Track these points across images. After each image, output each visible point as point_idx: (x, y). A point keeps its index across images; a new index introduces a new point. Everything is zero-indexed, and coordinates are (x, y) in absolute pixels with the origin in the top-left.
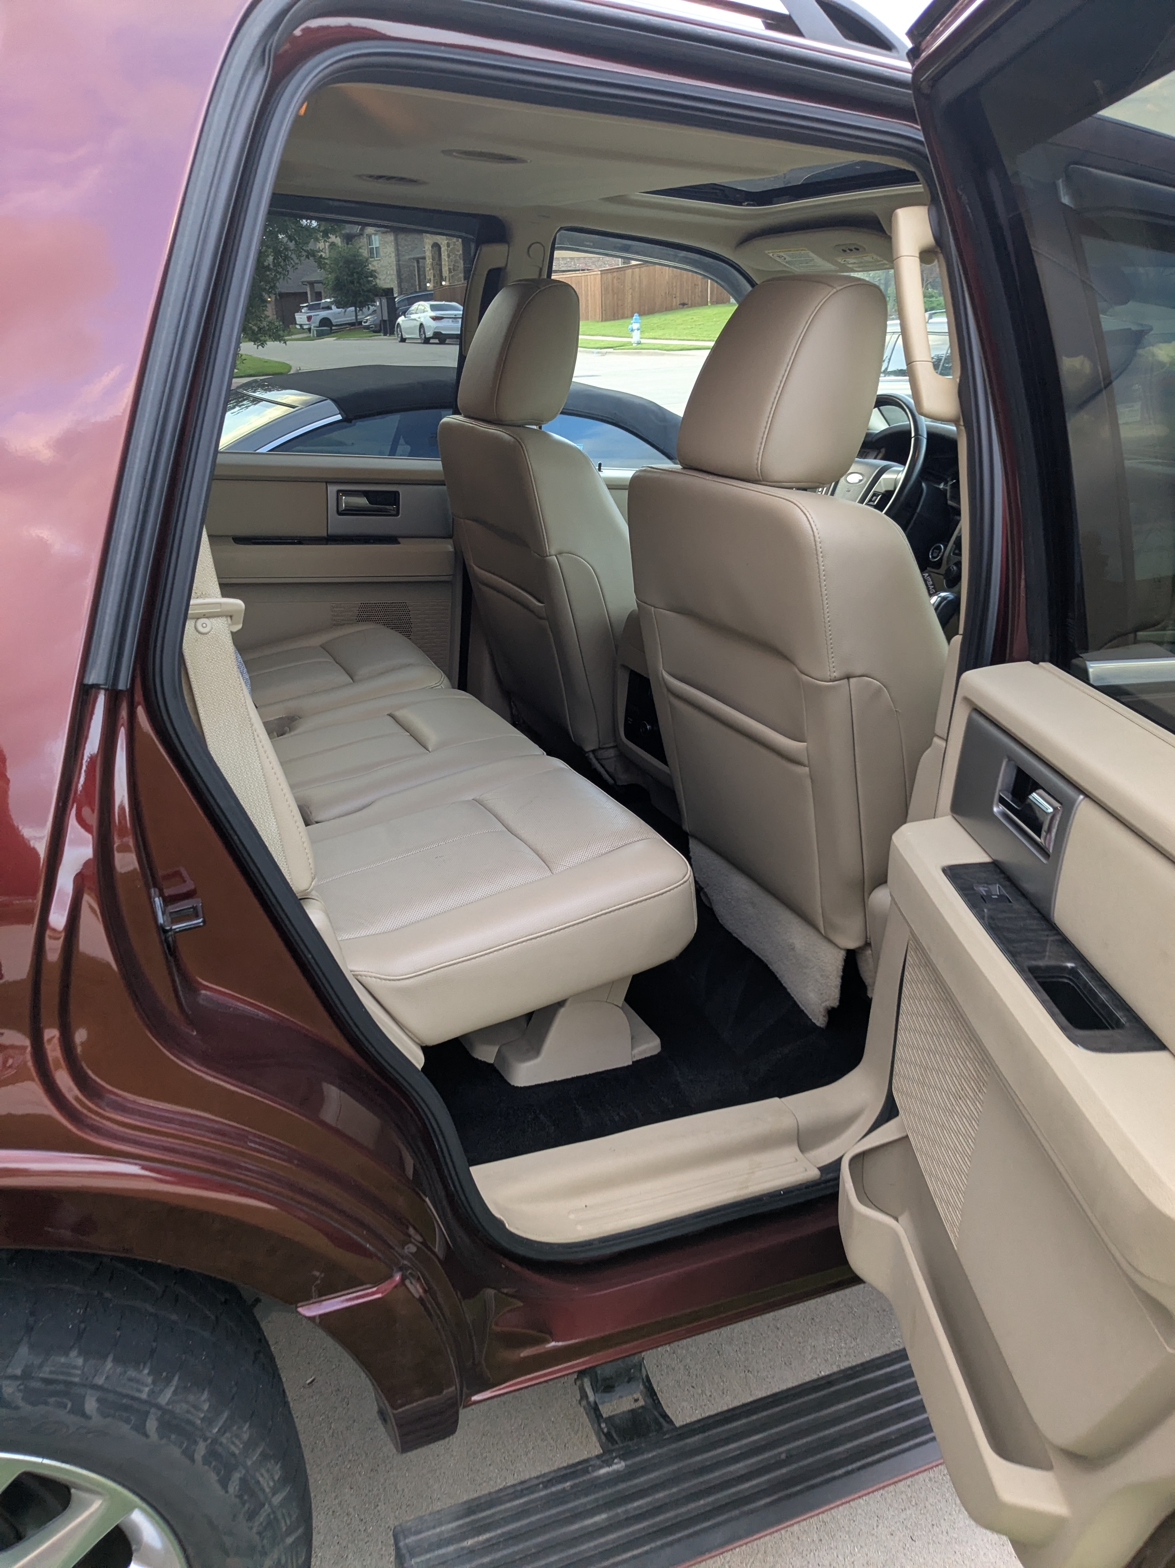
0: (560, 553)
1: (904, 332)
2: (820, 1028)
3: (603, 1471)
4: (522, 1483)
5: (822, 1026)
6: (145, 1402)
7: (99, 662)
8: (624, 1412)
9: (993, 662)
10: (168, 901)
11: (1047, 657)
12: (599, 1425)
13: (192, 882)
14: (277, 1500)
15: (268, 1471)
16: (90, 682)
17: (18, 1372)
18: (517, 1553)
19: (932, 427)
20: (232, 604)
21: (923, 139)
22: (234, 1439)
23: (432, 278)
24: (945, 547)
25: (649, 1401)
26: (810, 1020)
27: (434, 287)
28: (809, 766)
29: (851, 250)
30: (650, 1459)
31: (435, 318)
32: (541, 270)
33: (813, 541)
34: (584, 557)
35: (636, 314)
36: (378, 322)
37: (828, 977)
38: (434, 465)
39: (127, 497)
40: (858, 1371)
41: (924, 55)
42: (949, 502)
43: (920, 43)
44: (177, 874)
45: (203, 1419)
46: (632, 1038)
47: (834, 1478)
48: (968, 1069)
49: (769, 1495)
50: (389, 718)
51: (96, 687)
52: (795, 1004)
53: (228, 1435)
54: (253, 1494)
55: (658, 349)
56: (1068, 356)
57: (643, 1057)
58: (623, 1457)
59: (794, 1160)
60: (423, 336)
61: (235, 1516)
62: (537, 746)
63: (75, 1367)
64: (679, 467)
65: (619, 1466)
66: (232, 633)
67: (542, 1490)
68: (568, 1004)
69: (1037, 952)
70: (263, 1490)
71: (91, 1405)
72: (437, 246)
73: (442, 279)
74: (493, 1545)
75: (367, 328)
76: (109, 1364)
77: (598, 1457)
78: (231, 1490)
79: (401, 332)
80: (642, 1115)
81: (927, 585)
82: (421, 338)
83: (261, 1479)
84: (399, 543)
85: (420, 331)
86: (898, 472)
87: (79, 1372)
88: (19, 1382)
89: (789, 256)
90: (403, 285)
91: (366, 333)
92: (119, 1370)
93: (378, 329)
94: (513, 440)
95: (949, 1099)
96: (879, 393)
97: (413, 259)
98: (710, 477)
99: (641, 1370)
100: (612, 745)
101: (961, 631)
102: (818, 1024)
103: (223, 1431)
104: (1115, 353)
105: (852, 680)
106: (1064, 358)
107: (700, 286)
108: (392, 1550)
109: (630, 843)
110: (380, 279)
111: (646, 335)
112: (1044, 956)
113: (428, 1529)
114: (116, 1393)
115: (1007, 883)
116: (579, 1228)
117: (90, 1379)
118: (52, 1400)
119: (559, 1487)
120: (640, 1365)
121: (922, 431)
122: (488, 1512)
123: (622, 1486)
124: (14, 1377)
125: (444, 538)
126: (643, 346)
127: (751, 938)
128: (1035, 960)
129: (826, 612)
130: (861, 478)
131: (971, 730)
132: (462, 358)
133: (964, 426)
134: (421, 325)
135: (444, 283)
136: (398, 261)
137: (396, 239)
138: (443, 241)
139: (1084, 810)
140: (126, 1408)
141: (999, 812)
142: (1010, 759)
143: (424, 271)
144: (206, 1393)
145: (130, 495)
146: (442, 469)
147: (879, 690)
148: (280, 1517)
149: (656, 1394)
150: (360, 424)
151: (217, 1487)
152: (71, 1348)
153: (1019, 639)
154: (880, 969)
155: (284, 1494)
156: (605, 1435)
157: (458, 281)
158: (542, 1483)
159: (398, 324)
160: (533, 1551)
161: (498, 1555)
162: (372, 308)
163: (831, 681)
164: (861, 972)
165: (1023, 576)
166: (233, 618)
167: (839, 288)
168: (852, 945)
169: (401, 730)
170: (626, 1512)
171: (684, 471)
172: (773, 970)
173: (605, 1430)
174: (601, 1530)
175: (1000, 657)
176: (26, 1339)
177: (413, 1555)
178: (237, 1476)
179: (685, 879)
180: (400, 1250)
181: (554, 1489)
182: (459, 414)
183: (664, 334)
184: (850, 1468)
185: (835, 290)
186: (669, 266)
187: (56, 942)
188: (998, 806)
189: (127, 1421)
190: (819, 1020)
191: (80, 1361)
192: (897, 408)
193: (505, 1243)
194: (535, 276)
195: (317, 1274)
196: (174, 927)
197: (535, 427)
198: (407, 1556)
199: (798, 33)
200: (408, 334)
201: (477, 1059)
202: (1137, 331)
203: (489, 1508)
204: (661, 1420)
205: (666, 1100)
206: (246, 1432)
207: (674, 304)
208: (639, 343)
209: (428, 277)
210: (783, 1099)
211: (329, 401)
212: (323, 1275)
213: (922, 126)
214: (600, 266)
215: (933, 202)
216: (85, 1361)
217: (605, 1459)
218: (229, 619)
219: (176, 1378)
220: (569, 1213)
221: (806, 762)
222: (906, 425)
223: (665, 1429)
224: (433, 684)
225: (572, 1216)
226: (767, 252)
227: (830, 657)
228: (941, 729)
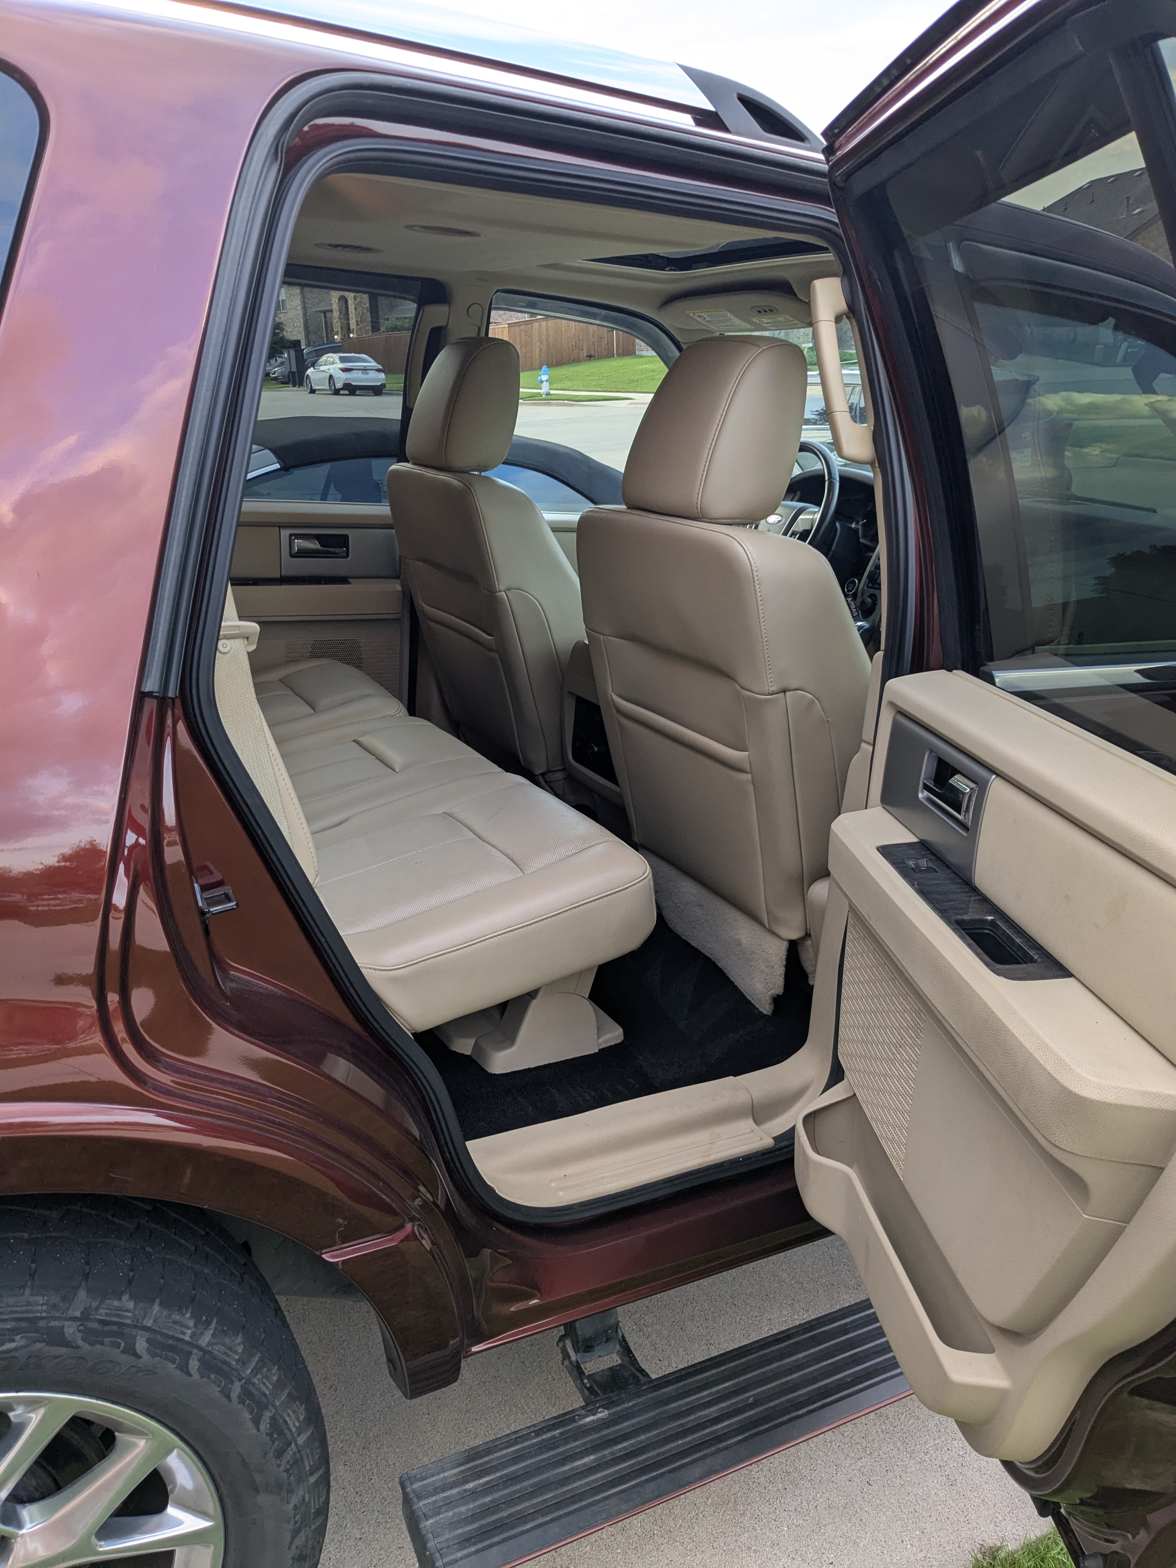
0: (509, 589)
1: (824, 384)
2: (767, 1015)
3: (588, 1420)
4: (515, 1433)
5: (768, 1014)
6: (188, 1343)
7: (153, 672)
8: (603, 1371)
9: (912, 672)
10: (204, 888)
11: (959, 666)
12: (582, 1381)
13: (219, 874)
14: (301, 1440)
15: (294, 1412)
16: (147, 690)
17: (78, 1314)
18: (515, 1492)
19: (844, 471)
20: (249, 627)
21: (837, 221)
22: (264, 1380)
23: (340, 330)
24: (860, 581)
25: (626, 1359)
26: (758, 1009)
27: (342, 339)
28: (751, 773)
29: (766, 311)
30: (630, 1408)
31: (345, 370)
32: (479, 328)
33: (750, 570)
34: (530, 592)
35: (544, 366)
36: (286, 373)
37: (773, 967)
38: (382, 510)
39: (175, 531)
40: (813, 1325)
41: (839, 153)
42: (861, 540)
43: (834, 142)
44: (205, 867)
45: (237, 1361)
46: (598, 1029)
47: (799, 1417)
48: (906, 1021)
49: (739, 1434)
50: (354, 743)
51: (150, 694)
52: (742, 996)
53: (259, 1376)
54: (281, 1434)
55: (568, 400)
56: (966, 406)
57: (608, 1045)
58: (606, 1407)
59: (750, 1130)
60: (333, 387)
61: (265, 1454)
62: (496, 766)
63: (128, 1311)
64: (625, 507)
65: (603, 1414)
66: (248, 653)
67: (534, 1438)
68: (541, 993)
69: (961, 909)
70: (290, 1430)
71: (141, 1345)
72: (344, 300)
73: (349, 331)
74: (493, 1486)
75: (276, 379)
76: (156, 1308)
77: (582, 1408)
78: (262, 1427)
79: (310, 382)
80: (612, 1094)
81: (850, 608)
82: (330, 389)
83: (287, 1419)
84: (349, 583)
85: (330, 383)
86: (814, 513)
87: (130, 1314)
88: (79, 1323)
89: (708, 316)
90: (310, 336)
91: (275, 384)
92: (165, 1312)
93: (287, 380)
94: (462, 485)
95: (890, 1049)
96: (802, 440)
97: (320, 311)
98: (654, 516)
99: (617, 1331)
100: (560, 768)
101: (883, 647)
102: (765, 1012)
103: (256, 1371)
104: (1006, 403)
105: (788, 694)
106: (963, 407)
107: (606, 339)
108: (399, 1494)
109: (593, 846)
110: (287, 332)
111: (555, 386)
112: (968, 912)
113: (433, 1476)
114: (162, 1334)
115: (933, 857)
116: (561, 1194)
117: (140, 1321)
118: (107, 1340)
119: (549, 1435)
120: (616, 1327)
121: (835, 475)
122: (486, 1459)
123: (605, 1432)
124: (75, 1319)
125: (390, 578)
126: (553, 397)
127: (699, 939)
128: (960, 915)
129: (763, 633)
130: (780, 518)
131: (897, 732)
132: (407, 411)
133: (879, 467)
134: (331, 377)
135: (351, 335)
136: (305, 315)
137: (302, 293)
138: (350, 296)
139: (996, 787)
140: (171, 1348)
141: (923, 798)
142: (931, 751)
143: (332, 326)
144: (240, 1335)
145: (178, 529)
146: (390, 513)
147: (813, 701)
148: (305, 1457)
149: (632, 1353)
150: (297, 473)
151: (250, 1424)
152: (122, 1293)
153: (935, 649)
154: (820, 956)
155: (309, 1433)
156: (588, 1389)
157: (366, 333)
158: (534, 1432)
159: (308, 375)
160: (531, 1490)
161: (497, 1495)
162: (279, 360)
163: (769, 694)
164: (802, 961)
165: (935, 596)
166: (249, 639)
167: (764, 348)
168: (794, 936)
169: (368, 754)
170: (612, 1453)
171: (629, 511)
172: (721, 967)
173: (588, 1385)
174: (591, 1470)
175: (919, 665)
176: (84, 1284)
177: (420, 1498)
178: (267, 1415)
179: (645, 876)
180: (410, 1203)
181: (544, 1437)
182: (408, 461)
183: (572, 386)
184: (811, 1407)
185: (760, 350)
186: (575, 321)
187: (119, 921)
188: (923, 792)
189: (173, 1361)
190: (766, 1009)
191: (131, 1305)
192: (811, 454)
193: (495, 1206)
194: (474, 335)
195: (341, 1221)
196: (211, 910)
197: (476, 473)
198: (415, 1499)
199: (726, 130)
200: (318, 385)
201: (455, 1052)
202: (1024, 381)
203: (486, 1456)
204: (639, 1374)
205: (632, 1081)
206: (274, 1375)
207: (581, 356)
208: (548, 394)
209: (335, 330)
210: (737, 1077)
211: (267, 451)
212: (346, 1223)
213: (837, 211)
214: (507, 319)
215: (846, 274)
216: (135, 1304)
217: (590, 1407)
218: (246, 641)
219: (215, 1321)
220: (551, 1181)
221: (749, 770)
222: (820, 470)
223: (642, 1382)
224: (392, 712)
225: (553, 1185)
226: (688, 312)
227: (768, 673)
228: (868, 735)
